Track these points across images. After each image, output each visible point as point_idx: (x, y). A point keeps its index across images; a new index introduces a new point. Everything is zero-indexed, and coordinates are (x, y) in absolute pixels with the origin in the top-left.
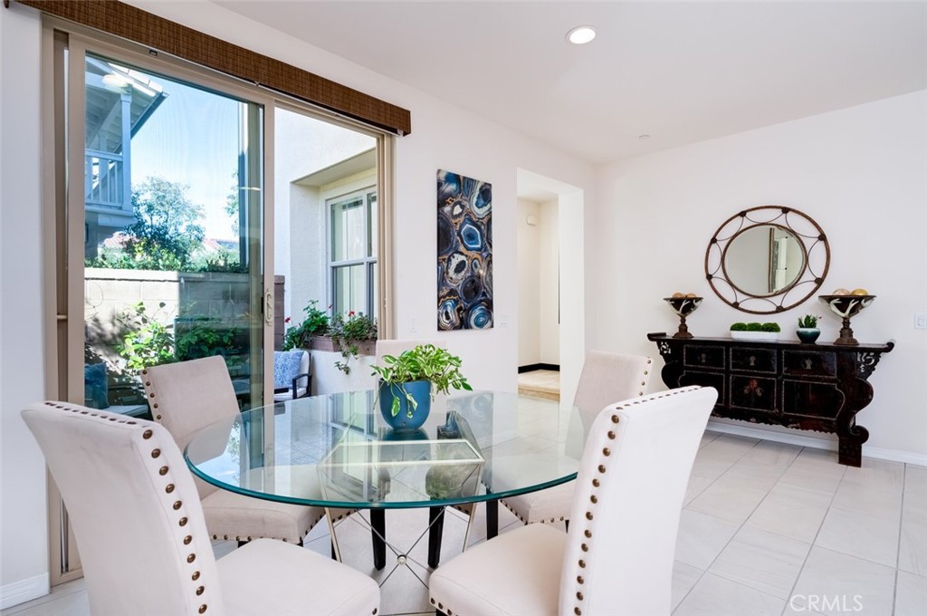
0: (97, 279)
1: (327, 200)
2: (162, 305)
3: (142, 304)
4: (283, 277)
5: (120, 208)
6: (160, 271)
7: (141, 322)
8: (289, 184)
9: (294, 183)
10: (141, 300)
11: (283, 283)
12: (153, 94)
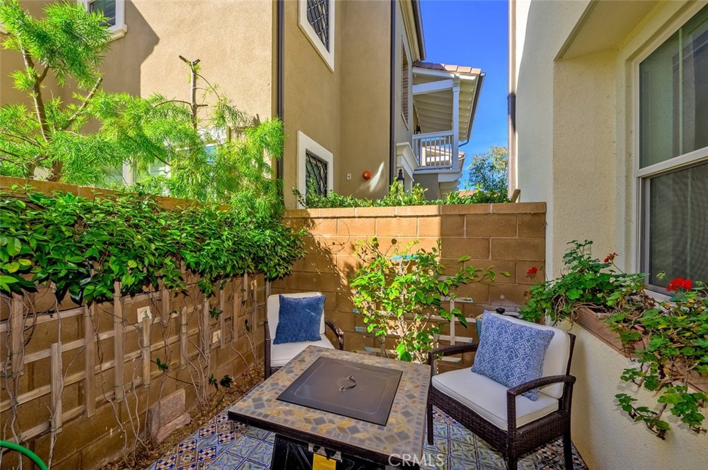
2: (394, 241)
3: (376, 238)
6: (386, 208)
10: (376, 236)
11: (544, 214)
12: (473, 78)
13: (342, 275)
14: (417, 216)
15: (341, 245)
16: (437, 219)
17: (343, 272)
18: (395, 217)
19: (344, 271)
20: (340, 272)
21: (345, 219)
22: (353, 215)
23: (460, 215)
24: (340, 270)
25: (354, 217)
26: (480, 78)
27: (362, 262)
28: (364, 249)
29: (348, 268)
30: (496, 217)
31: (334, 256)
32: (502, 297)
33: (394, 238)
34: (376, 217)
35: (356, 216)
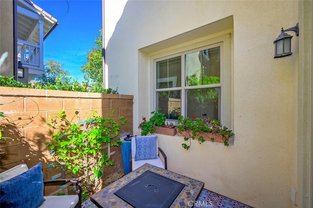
0: (33, 96)
1: (154, 60)
2: (77, 113)
3: (64, 112)
4: (132, 96)
5: (39, 67)
6: (72, 92)
7: (65, 125)
8: (137, 50)
9: (140, 50)
10: (64, 110)
11: (133, 99)
12: (53, 22)
13: (31, 143)
14: (91, 98)
15: (30, 119)
16: (100, 100)
17: (33, 141)
18: (78, 98)
19: (34, 139)
20: (29, 142)
21: (35, 98)
22: (44, 95)
23: (109, 98)
24: (29, 140)
25: (45, 97)
26: (56, 24)
27: (52, 129)
28: (54, 120)
29: (38, 136)
30: (121, 100)
31: (21, 129)
32: (123, 131)
33: (77, 110)
34: (63, 98)
35: (46, 95)
